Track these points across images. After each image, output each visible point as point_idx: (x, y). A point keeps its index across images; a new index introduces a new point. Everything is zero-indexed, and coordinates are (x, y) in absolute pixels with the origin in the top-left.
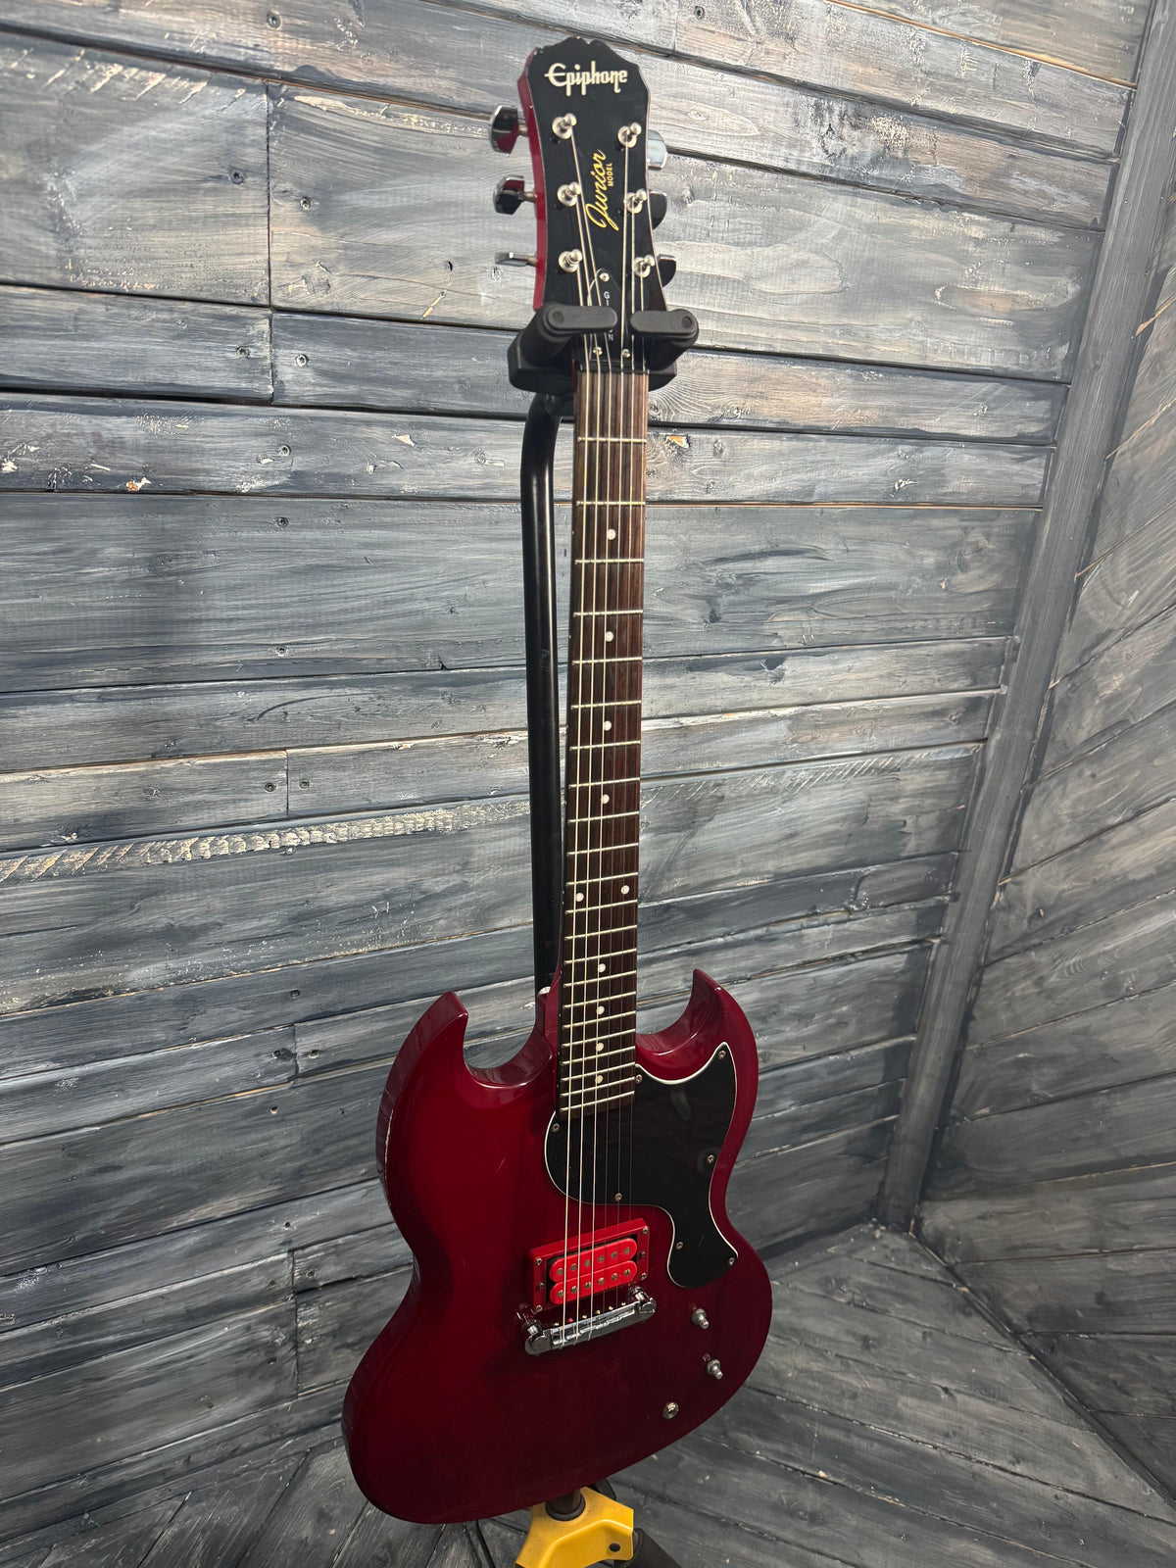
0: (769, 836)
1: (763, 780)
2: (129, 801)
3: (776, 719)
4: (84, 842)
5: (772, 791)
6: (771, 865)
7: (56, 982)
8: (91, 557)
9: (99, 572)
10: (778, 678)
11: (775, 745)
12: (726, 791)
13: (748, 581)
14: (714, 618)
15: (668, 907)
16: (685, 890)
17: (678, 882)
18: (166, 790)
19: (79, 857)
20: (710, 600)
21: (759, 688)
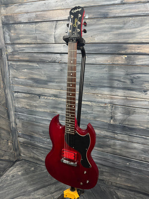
0: (145, 120)
1: (144, 111)
2: (58, 94)
3: (146, 101)
4: (55, 97)
5: (146, 113)
6: (146, 126)
7: (52, 110)
8: (56, 69)
9: (56, 71)
10: (146, 94)
11: (146, 105)
12: (136, 111)
13: (139, 77)
14: (132, 82)
15: (125, 126)
16: (128, 125)
17: (127, 123)
18: (62, 93)
19: (54, 98)
20: (132, 80)
21: (142, 95)
